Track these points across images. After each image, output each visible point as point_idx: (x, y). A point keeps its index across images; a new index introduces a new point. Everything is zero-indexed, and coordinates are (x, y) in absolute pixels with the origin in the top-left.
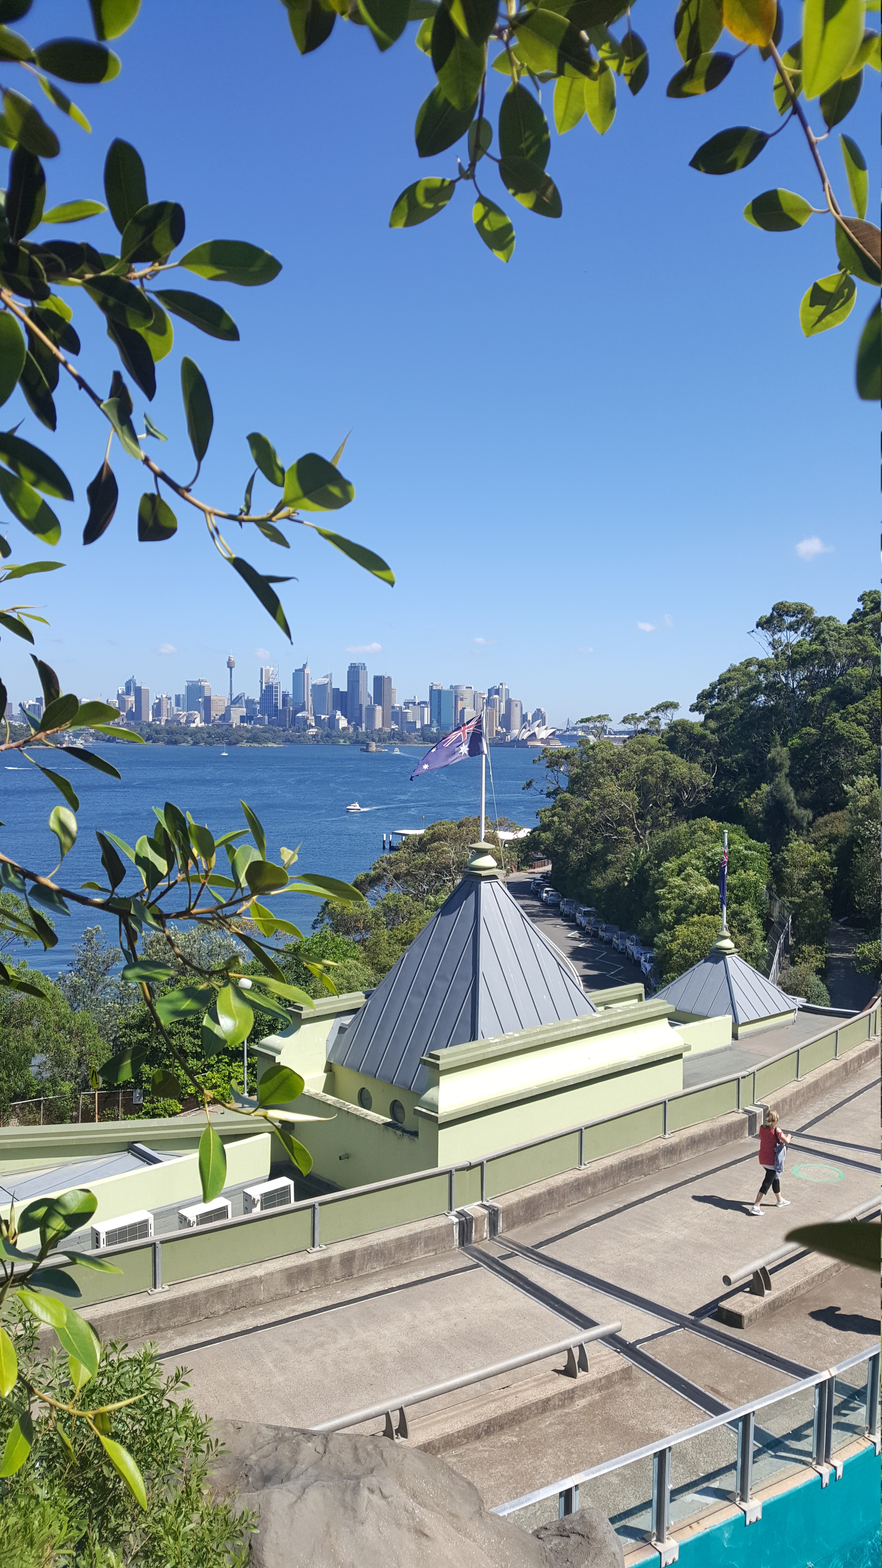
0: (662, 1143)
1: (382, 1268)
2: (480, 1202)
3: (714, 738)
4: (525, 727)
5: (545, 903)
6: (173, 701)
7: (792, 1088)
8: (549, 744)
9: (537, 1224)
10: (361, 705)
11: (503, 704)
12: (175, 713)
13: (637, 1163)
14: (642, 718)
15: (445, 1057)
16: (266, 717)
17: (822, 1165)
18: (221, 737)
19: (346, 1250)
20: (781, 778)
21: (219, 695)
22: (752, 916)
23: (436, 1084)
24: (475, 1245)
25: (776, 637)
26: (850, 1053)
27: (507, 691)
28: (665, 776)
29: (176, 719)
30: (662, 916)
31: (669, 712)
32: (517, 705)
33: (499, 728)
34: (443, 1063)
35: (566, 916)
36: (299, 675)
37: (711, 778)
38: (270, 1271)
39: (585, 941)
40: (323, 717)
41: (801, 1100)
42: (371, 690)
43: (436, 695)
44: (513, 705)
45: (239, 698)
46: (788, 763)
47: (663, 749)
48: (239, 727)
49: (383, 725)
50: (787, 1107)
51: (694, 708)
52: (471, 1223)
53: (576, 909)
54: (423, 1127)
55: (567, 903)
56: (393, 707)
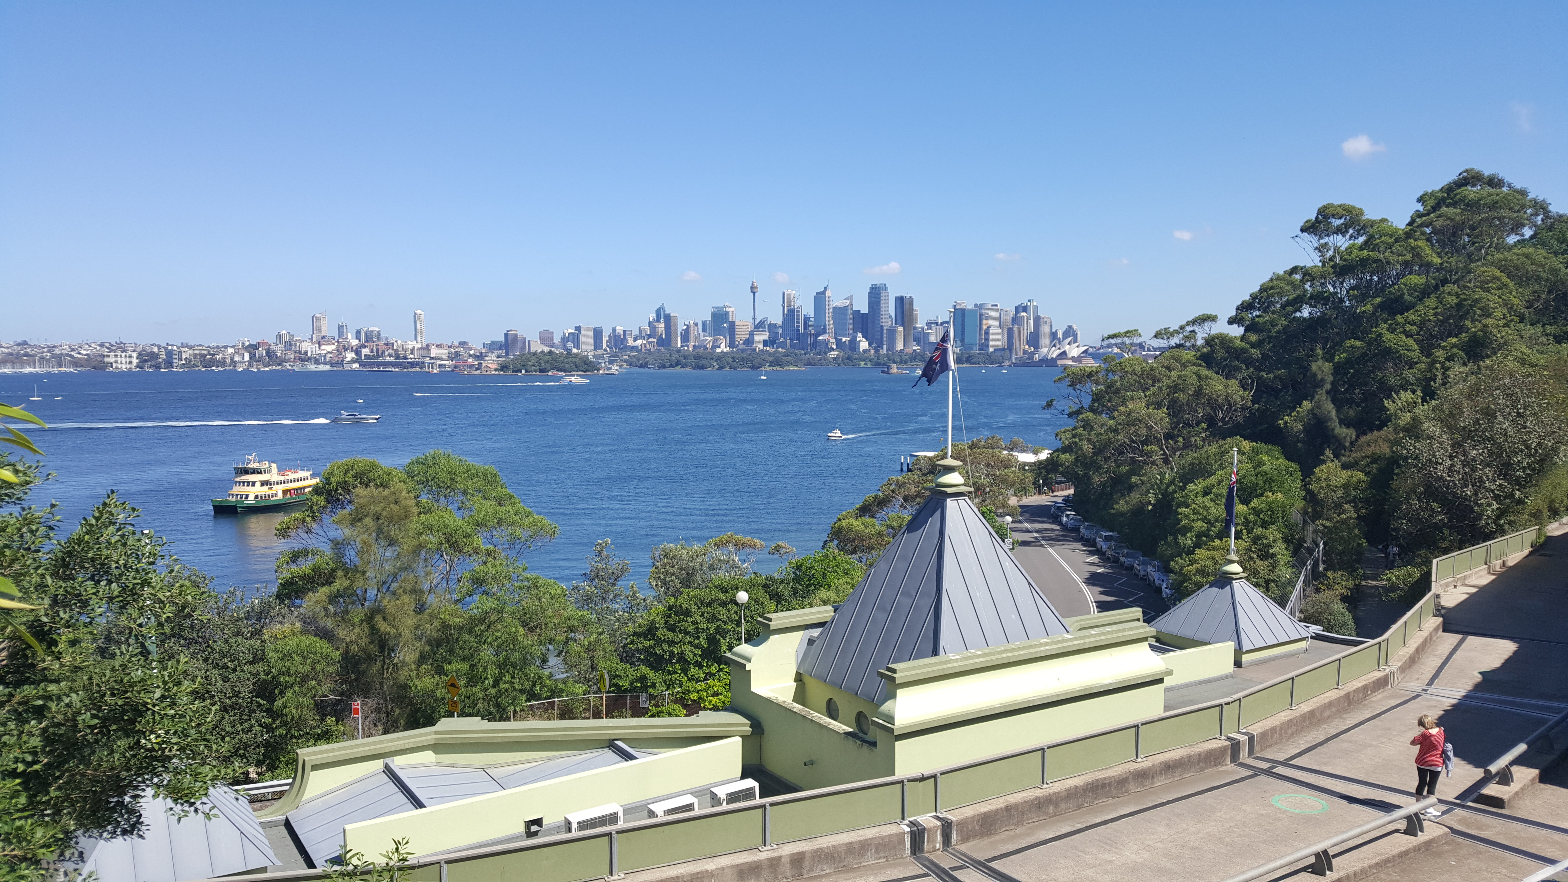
0: (1133, 767)
1: (832, 870)
2: (934, 814)
3: (1256, 353)
4: (1054, 346)
5: (1064, 527)
6: (700, 327)
7: (1284, 716)
8: (1080, 362)
9: (993, 839)
10: (882, 327)
11: (1031, 322)
12: (702, 338)
13: (1104, 785)
14: (1176, 332)
15: (902, 671)
16: (788, 341)
17: (1305, 796)
18: (744, 361)
19: (796, 851)
20: (1321, 395)
21: (743, 320)
22: (1274, 541)
23: (893, 696)
24: (927, 855)
25: (1322, 241)
26: (1355, 683)
27: (1036, 307)
28: (1199, 393)
29: (702, 345)
30: (1181, 540)
31: (1206, 325)
32: (1046, 322)
33: (1027, 347)
34: (899, 677)
35: (1086, 540)
36: (820, 298)
37: (1249, 394)
38: (720, 866)
39: (1105, 567)
40: (844, 339)
41: (1293, 729)
42: (892, 311)
43: (960, 314)
44: (1042, 322)
45: (762, 323)
46: (1330, 379)
47: (1200, 365)
48: (762, 351)
49: (904, 346)
50: (1276, 736)
51: (1231, 322)
52: (924, 833)
53: (1097, 533)
54: (880, 737)
55: (1087, 528)
56: (915, 328)
